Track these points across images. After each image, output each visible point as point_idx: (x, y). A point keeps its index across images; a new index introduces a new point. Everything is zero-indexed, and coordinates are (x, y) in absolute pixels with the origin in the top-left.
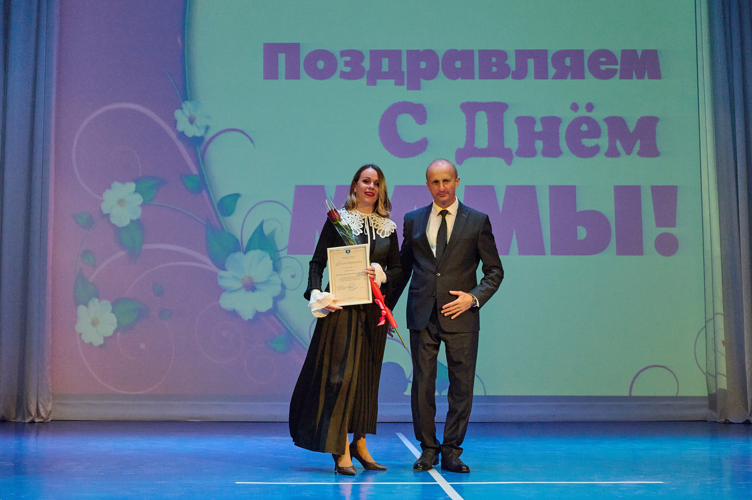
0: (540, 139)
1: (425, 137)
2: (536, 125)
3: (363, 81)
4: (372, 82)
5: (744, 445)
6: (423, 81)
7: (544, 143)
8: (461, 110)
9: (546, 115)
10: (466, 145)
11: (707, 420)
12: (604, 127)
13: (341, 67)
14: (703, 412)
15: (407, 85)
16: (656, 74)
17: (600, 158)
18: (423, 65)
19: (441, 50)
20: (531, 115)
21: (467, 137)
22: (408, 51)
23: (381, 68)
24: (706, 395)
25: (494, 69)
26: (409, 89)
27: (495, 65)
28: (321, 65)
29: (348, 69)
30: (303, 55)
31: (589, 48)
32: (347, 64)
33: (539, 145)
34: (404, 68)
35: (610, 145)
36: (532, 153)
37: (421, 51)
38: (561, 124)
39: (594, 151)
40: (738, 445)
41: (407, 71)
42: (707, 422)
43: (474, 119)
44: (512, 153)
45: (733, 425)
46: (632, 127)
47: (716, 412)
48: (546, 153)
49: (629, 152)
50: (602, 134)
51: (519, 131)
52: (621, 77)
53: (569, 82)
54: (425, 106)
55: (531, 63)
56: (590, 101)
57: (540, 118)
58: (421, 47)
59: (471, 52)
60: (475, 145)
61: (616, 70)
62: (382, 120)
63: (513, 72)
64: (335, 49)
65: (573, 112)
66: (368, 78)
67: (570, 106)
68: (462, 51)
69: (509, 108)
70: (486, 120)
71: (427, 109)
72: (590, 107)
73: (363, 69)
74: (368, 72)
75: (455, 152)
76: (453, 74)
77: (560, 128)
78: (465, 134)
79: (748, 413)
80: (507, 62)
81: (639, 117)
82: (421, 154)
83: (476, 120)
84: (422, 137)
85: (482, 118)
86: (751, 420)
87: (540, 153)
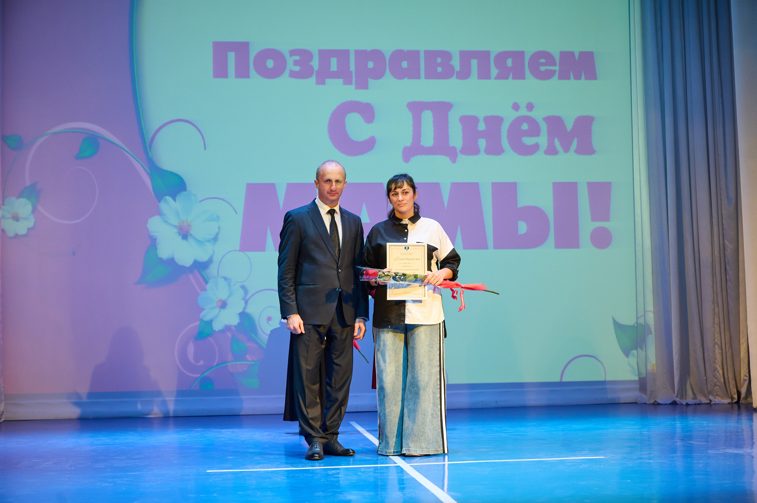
0: (483, 137)
1: (373, 135)
2: (479, 124)
3: (313, 79)
4: (321, 81)
5: (672, 423)
6: (370, 80)
7: (487, 142)
8: (407, 109)
9: (489, 114)
10: (412, 143)
11: (638, 402)
12: (544, 126)
13: (291, 65)
14: (632, 395)
15: (356, 84)
16: (592, 75)
17: (540, 155)
18: (371, 65)
19: (388, 50)
20: (475, 114)
21: (413, 135)
22: (357, 52)
23: (330, 68)
24: (637, 378)
25: (439, 69)
26: (356, 88)
27: (440, 65)
28: (270, 64)
29: (297, 68)
30: (252, 55)
31: (530, 49)
32: (296, 63)
33: (482, 143)
34: (352, 68)
35: (548, 143)
36: (475, 151)
37: (368, 51)
38: (503, 124)
39: (534, 149)
40: (667, 423)
41: (356, 72)
42: (638, 403)
43: (420, 117)
44: (456, 152)
45: (660, 406)
46: (569, 126)
47: (646, 394)
48: (489, 151)
49: (566, 150)
50: (541, 133)
51: (464, 131)
52: (560, 78)
53: (511, 83)
54: (373, 106)
55: (474, 63)
56: (530, 101)
57: (483, 118)
58: (369, 47)
59: (418, 52)
60: (421, 144)
61: (555, 71)
62: (330, 118)
63: (457, 72)
64: (285, 50)
65: (514, 111)
66: (316, 78)
67: (511, 105)
68: (408, 51)
69: (453, 107)
70: (432, 119)
71: (375, 109)
72: (530, 107)
73: (312, 68)
74: (316, 72)
75: (401, 150)
76: (399, 74)
77: (502, 127)
78: (411, 133)
79: (675, 394)
80: (451, 63)
81: (576, 117)
82: (369, 153)
83: (422, 119)
84: (371, 136)
85: (427, 117)
86: (678, 401)
87: (483, 151)
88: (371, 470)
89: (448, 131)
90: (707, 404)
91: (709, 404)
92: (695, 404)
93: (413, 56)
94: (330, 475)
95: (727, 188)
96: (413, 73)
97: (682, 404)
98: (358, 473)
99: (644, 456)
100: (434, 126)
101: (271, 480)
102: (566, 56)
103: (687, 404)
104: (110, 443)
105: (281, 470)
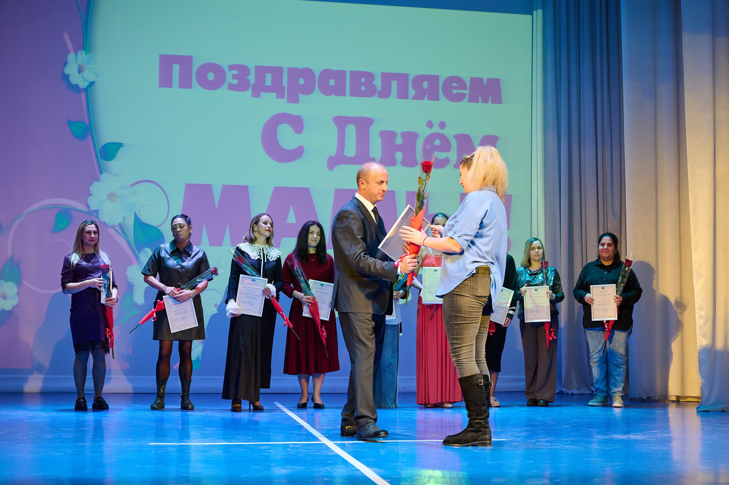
0: (400, 151)
1: (302, 144)
2: (397, 139)
3: (249, 92)
4: (256, 94)
6: (300, 95)
7: (403, 155)
8: (333, 123)
9: (406, 131)
10: (337, 154)
12: (454, 143)
13: (229, 79)
15: (288, 98)
16: (498, 100)
17: (450, 169)
18: (302, 81)
19: (317, 69)
20: (393, 130)
21: (338, 146)
22: (289, 69)
23: (265, 83)
25: (363, 88)
26: (288, 102)
27: (363, 84)
28: (211, 76)
29: (235, 82)
30: (195, 68)
31: (444, 74)
32: (234, 77)
33: (399, 156)
34: (285, 83)
35: (458, 158)
36: (393, 163)
37: (300, 69)
38: (418, 139)
39: (445, 163)
41: (288, 87)
43: (345, 130)
46: (477, 143)
48: (405, 163)
50: (452, 149)
51: (383, 144)
52: (470, 101)
53: (426, 103)
54: (302, 118)
55: (394, 84)
56: (444, 120)
57: (400, 133)
58: (300, 65)
59: (344, 72)
60: (345, 154)
61: (465, 94)
62: (264, 128)
63: (379, 91)
64: (225, 64)
65: (428, 129)
66: (252, 91)
67: (426, 123)
68: (335, 71)
69: (374, 123)
70: (355, 132)
71: (304, 121)
72: (442, 125)
73: (249, 82)
74: (252, 85)
75: (327, 159)
76: (327, 91)
77: (417, 142)
78: (336, 144)
79: (562, 385)
80: (374, 83)
81: (483, 136)
82: (297, 160)
83: (346, 132)
84: (299, 145)
85: (351, 130)
86: (565, 391)
87: (400, 163)
88: (299, 446)
89: (369, 144)
90: (590, 394)
91: (591, 394)
92: (579, 394)
93: (340, 75)
94: (262, 450)
95: (612, 204)
96: (339, 91)
97: (568, 394)
98: (288, 449)
99: (541, 439)
100: (357, 139)
101: (209, 453)
102: (476, 82)
103: (573, 394)
104: (57, 416)
105: (217, 445)
